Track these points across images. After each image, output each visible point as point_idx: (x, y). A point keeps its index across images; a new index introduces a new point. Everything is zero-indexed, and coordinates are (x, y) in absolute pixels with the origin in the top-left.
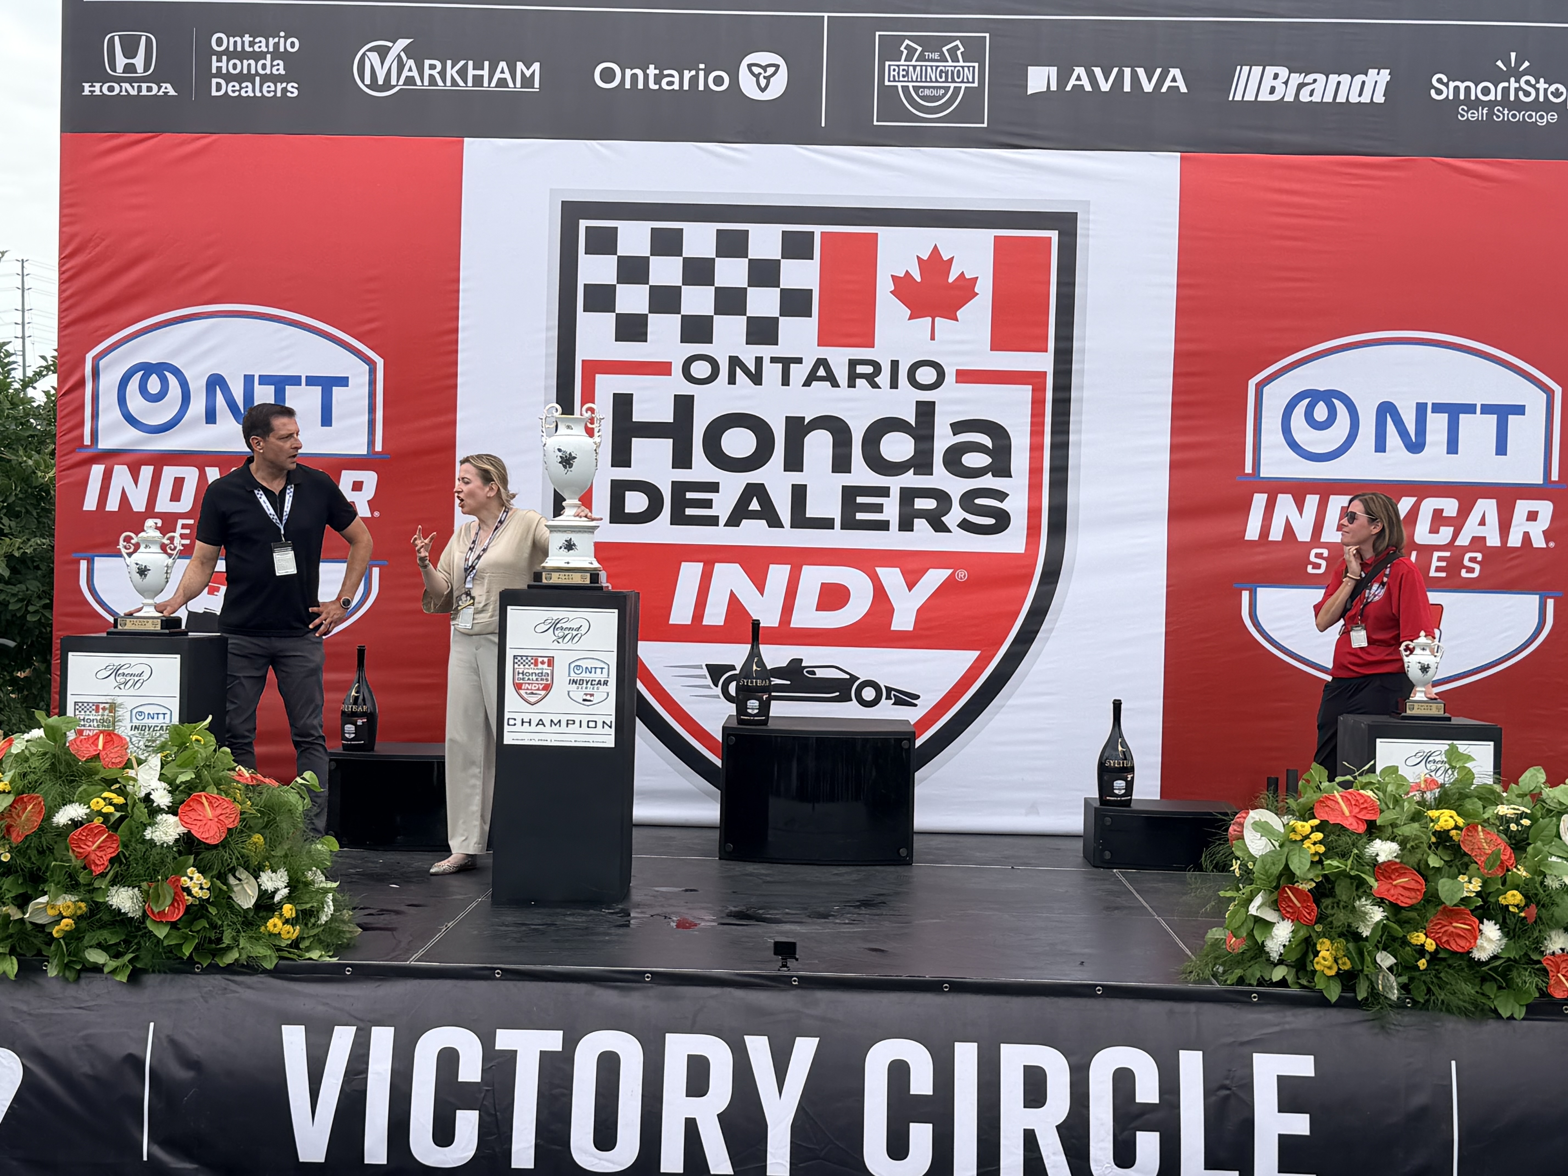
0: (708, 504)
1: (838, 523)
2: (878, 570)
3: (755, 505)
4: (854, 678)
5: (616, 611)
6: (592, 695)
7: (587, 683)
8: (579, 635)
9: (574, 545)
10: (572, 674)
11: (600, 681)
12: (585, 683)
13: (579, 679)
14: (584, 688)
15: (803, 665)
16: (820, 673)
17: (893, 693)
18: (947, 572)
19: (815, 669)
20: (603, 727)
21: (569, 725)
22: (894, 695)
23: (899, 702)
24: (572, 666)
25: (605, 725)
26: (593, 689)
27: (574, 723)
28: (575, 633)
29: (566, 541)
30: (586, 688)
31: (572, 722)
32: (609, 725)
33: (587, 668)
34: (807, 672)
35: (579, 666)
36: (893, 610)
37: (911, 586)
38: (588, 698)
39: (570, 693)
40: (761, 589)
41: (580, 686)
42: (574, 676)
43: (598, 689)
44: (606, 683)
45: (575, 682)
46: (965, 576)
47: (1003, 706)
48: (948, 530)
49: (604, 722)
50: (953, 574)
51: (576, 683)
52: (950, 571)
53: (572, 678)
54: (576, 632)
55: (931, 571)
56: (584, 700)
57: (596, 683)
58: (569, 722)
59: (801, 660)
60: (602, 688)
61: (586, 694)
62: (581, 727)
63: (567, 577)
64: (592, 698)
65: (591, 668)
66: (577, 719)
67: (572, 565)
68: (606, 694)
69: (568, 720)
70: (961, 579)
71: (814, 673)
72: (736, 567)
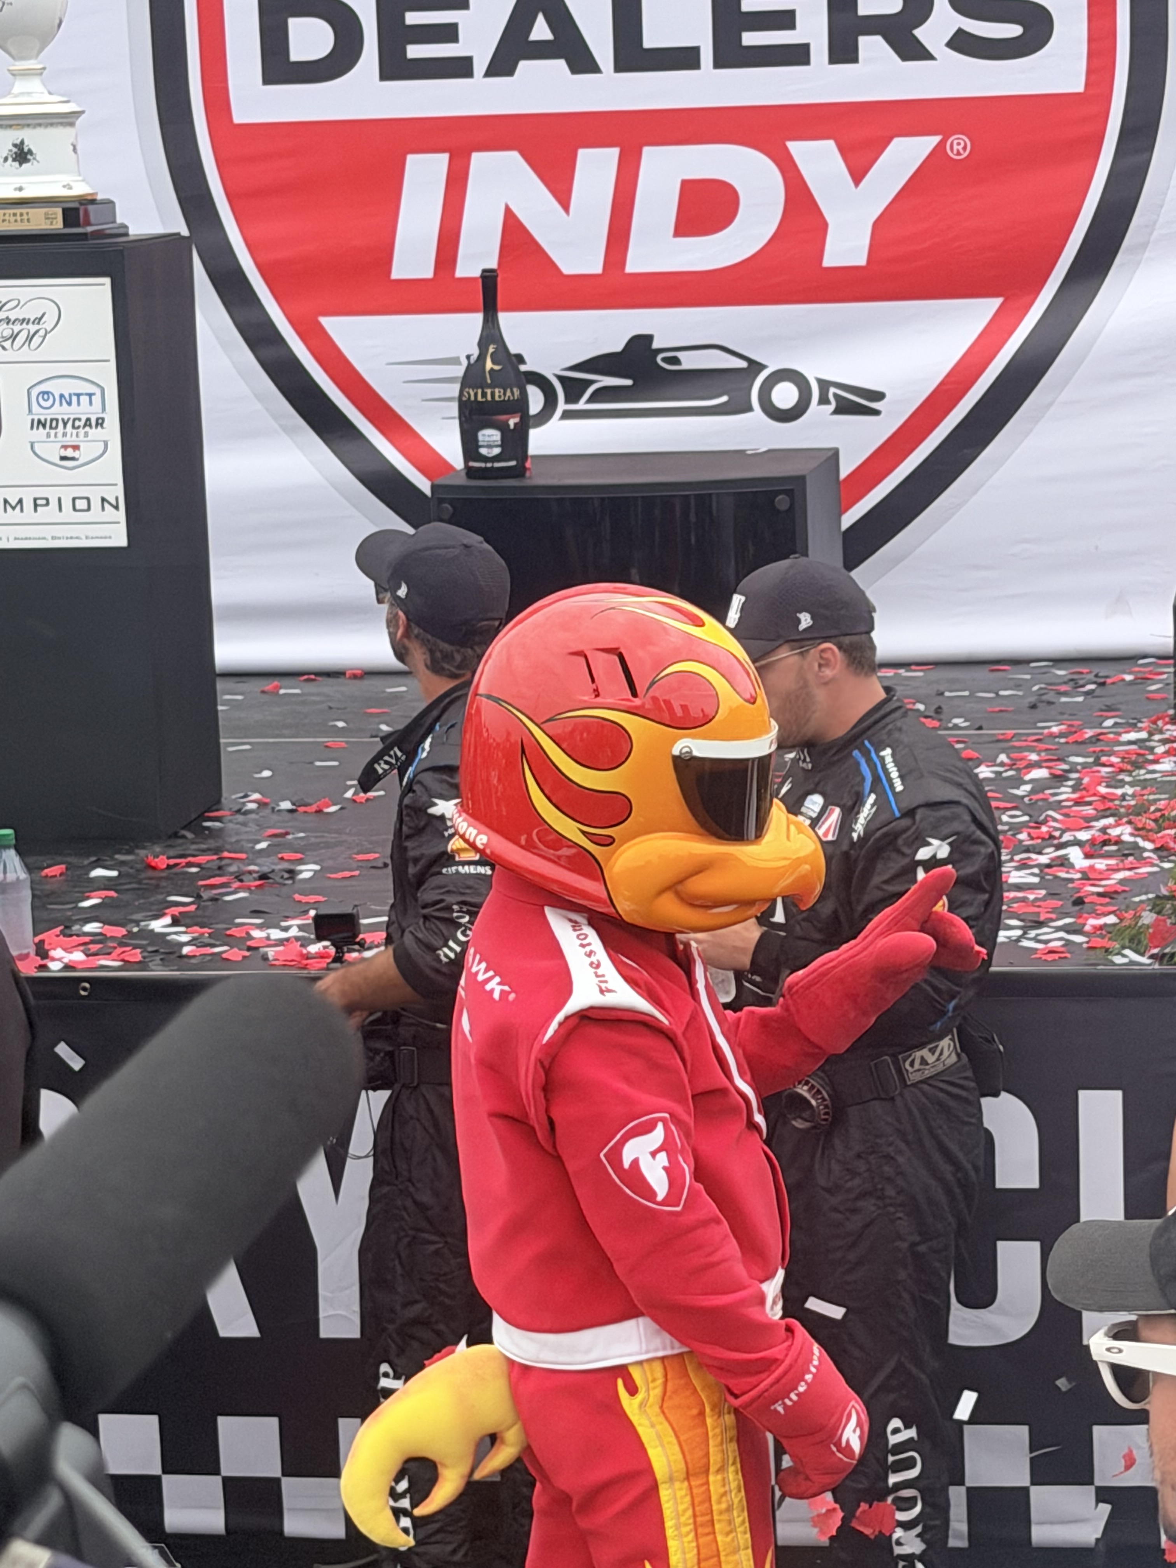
0: (449, 33)
1: (707, 56)
2: (795, 148)
3: (541, 31)
4: (755, 367)
5: (107, 281)
6: (76, 448)
7: (65, 424)
8: (42, 333)
9: (30, 152)
10: (35, 408)
11: (88, 420)
12: (61, 425)
13: (49, 418)
14: (60, 435)
15: (656, 345)
16: (689, 361)
17: (832, 390)
18: (931, 142)
19: (679, 354)
20: (103, 509)
21: (39, 508)
22: (835, 395)
23: (845, 408)
24: (34, 393)
25: (106, 505)
26: (77, 436)
27: (47, 504)
28: (33, 328)
29: (15, 145)
30: (65, 435)
31: (44, 502)
32: (114, 502)
33: (62, 396)
34: (664, 360)
35: (47, 393)
36: (825, 225)
37: (857, 176)
38: (69, 453)
39: (37, 447)
40: (564, 199)
41: (53, 432)
42: (39, 413)
43: (86, 434)
44: (100, 422)
45: (41, 424)
46: (965, 148)
47: (1051, 404)
48: (928, 56)
49: (103, 500)
50: (941, 146)
51: (44, 426)
52: (935, 140)
53: (36, 418)
54: (36, 327)
55: (896, 142)
56: (63, 458)
57: (82, 423)
58: (39, 502)
59: (649, 338)
60: (93, 432)
61: (65, 447)
62: (60, 509)
63: (19, 218)
64: (76, 454)
65: (70, 395)
66: (52, 495)
67: (29, 193)
68: (102, 444)
69: (35, 500)
70: (959, 153)
71: (675, 361)
72: (513, 157)
